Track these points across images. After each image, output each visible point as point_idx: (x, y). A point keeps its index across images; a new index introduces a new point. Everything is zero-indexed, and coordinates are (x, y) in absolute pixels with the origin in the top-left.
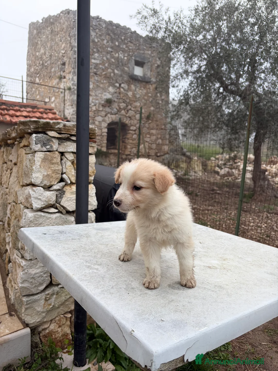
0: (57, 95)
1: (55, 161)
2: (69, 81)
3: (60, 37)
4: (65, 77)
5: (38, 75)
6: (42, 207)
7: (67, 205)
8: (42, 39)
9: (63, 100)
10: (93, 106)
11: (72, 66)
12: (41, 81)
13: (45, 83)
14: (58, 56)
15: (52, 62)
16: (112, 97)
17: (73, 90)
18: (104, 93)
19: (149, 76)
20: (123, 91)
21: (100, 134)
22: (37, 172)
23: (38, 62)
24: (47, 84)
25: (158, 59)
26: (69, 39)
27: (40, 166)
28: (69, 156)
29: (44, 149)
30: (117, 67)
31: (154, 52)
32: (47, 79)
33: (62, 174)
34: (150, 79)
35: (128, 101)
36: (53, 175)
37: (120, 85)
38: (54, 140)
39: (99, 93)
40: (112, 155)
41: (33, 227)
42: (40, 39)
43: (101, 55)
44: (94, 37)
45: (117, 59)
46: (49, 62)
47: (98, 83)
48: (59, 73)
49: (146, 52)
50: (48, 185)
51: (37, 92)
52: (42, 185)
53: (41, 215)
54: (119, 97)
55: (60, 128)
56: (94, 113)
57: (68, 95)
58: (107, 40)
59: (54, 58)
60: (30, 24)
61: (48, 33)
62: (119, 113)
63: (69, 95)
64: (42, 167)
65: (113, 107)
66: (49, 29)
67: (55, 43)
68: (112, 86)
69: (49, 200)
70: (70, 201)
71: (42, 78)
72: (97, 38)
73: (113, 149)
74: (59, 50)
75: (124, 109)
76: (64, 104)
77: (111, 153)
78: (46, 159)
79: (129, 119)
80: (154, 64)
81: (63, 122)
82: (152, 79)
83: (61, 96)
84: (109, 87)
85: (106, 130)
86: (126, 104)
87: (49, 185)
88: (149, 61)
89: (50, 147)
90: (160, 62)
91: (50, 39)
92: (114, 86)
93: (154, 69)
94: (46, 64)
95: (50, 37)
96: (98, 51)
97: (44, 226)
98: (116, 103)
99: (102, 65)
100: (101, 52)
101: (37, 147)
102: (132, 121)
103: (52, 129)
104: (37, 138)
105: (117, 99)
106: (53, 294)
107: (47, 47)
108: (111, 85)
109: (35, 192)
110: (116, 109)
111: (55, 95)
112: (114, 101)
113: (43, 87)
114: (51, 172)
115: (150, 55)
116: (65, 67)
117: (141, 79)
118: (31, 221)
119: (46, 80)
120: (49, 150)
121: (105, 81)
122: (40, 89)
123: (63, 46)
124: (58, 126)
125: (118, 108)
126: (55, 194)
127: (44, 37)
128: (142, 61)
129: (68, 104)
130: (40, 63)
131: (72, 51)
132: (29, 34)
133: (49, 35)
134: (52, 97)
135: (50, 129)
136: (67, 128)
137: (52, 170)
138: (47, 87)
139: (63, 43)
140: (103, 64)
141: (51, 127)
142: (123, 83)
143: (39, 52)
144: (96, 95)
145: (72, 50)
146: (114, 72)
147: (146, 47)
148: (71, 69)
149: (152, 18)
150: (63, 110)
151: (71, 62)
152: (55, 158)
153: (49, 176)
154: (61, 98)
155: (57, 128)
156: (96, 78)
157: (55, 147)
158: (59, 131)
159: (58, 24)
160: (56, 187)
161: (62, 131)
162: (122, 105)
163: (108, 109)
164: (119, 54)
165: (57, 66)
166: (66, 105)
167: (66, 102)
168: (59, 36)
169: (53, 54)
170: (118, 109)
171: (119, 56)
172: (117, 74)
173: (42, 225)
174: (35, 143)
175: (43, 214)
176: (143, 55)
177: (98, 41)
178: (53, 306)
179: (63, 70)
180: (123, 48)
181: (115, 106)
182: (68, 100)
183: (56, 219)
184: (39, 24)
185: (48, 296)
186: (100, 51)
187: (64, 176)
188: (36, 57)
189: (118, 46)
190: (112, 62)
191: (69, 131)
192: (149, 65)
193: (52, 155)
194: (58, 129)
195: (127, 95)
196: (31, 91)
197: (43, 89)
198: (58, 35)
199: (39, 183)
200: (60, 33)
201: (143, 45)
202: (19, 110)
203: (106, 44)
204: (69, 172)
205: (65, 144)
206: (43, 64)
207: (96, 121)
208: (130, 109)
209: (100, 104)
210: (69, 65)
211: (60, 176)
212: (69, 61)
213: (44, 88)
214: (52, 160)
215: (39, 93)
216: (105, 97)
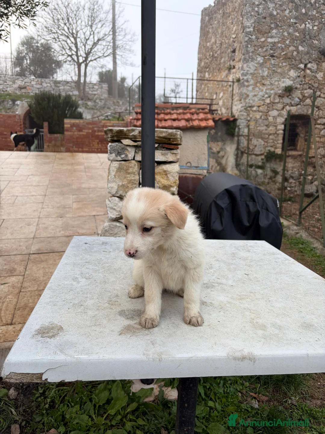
0: (225, 90)
1: (131, 171)
2: (238, 71)
3: (232, 18)
4: (234, 67)
5: (208, 70)
6: (116, 218)
8: (213, 26)
9: (231, 95)
10: (267, 98)
11: (243, 52)
12: (210, 76)
13: (214, 77)
14: (229, 43)
15: (222, 51)
16: (294, 83)
17: (242, 81)
18: (282, 80)
20: (310, 73)
21: (274, 132)
22: (112, 182)
23: (208, 54)
24: (216, 79)
26: (241, 19)
27: (115, 176)
29: (119, 158)
30: (302, 42)
32: (216, 72)
35: (316, 85)
36: (128, 185)
37: (306, 65)
38: (129, 149)
39: (276, 81)
40: (290, 158)
41: (109, 236)
42: (211, 27)
43: (281, 31)
44: (273, 10)
45: (303, 32)
46: (219, 52)
47: (274, 67)
48: (228, 64)
50: (124, 195)
51: (206, 89)
52: (118, 195)
53: (116, 226)
54: (303, 82)
55: (135, 136)
56: (268, 107)
57: (236, 88)
58: (289, 9)
59: (225, 46)
60: (202, 11)
61: (219, 17)
62: (301, 103)
63: (238, 88)
64: (117, 177)
65: (294, 96)
66: (221, 12)
67: (226, 28)
68: (294, 69)
71: (211, 72)
72: (276, 9)
73: (291, 150)
74: (230, 35)
75: (310, 97)
76: (233, 100)
77: (289, 156)
78: (121, 169)
79: (317, 109)
81: (138, 129)
83: (229, 91)
84: (290, 70)
85: (282, 127)
86: (314, 90)
89: (125, 156)
91: (221, 24)
92: (297, 68)
94: (216, 55)
95: (221, 21)
96: (277, 26)
97: (119, 236)
98: (299, 90)
99: (281, 44)
100: (281, 27)
101: (111, 156)
102: (321, 112)
103: (126, 137)
104: (111, 147)
105: (300, 85)
107: (218, 34)
108: (292, 68)
109: (110, 202)
110: (299, 98)
111: (223, 90)
112: (296, 88)
113: (212, 82)
114: (126, 182)
116: (235, 55)
118: (106, 231)
119: (215, 74)
120: (124, 159)
121: (284, 64)
122: (209, 85)
123: (234, 28)
124: (133, 133)
125: (301, 96)
127: (216, 22)
129: (236, 99)
130: (210, 55)
131: (243, 34)
132: (201, 22)
133: (220, 19)
134: (220, 93)
137: (128, 180)
138: (215, 82)
139: (234, 26)
140: (283, 41)
141: (125, 135)
142: (310, 62)
143: (210, 42)
144: (271, 84)
145: (243, 32)
146: (297, 50)
148: (241, 55)
150: (231, 106)
151: (242, 47)
152: (131, 167)
153: (125, 186)
154: (229, 92)
155: (131, 136)
156: (273, 62)
157: (130, 155)
158: (134, 139)
159: (230, 4)
161: (138, 138)
162: (307, 93)
163: (286, 100)
164: (306, 24)
165: (227, 55)
166: (234, 100)
167: (234, 97)
168: (230, 18)
169: (223, 41)
170: (301, 98)
171: (305, 26)
172: (302, 51)
173: (117, 235)
174: (110, 152)
175: (118, 224)
177: (278, 14)
179: (233, 59)
180: (312, 15)
181: (297, 95)
182: (236, 95)
184: (211, 8)
186: (280, 25)
188: (207, 48)
189: (306, 14)
190: (296, 36)
193: (127, 164)
194: (133, 137)
195: (316, 77)
196: (200, 89)
197: (211, 85)
198: (229, 16)
199: (114, 193)
200: (232, 13)
202: (170, 113)
203: (288, 15)
206: (213, 55)
207: (269, 116)
208: (320, 96)
209: (276, 94)
210: (239, 51)
212: (240, 46)
213: (213, 84)
214: (128, 169)
215: (208, 90)
216: (284, 85)
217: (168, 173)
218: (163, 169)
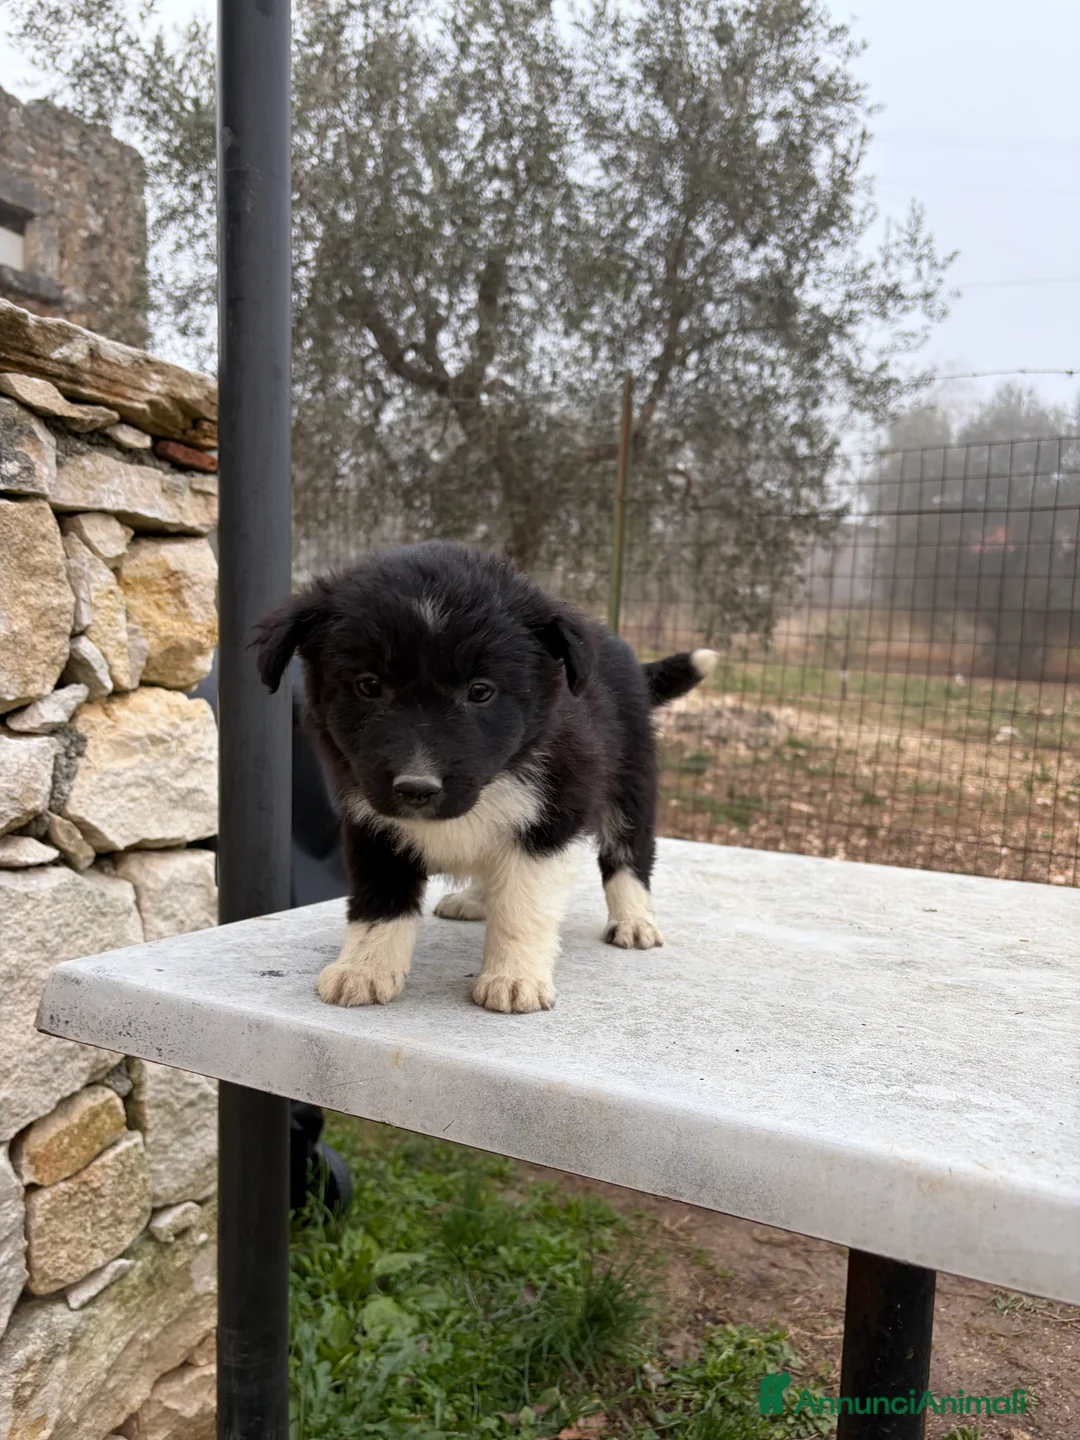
1: (47, 558)
7: (102, 815)
19: (56, 277)
25: (89, 208)
28: (103, 536)
31: (73, 176)
33: (75, 635)
34: (62, 288)
36: (35, 639)
38: (39, 432)
49: (36, 168)
50: (10, 698)
55: (72, 366)
69: (29, 789)
70: (113, 793)
80: (75, 227)
81: (87, 332)
82: (66, 292)
87: (18, 699)
88: (52, 212)
89: (23, 469)
90: (100, 220)
93: (77, 249)
103: (31, 360)
106: (51, 1356)
114: (27, 622)
115: (56, 187)
117: (16, 284)
120: (14, 487)
124: (65, 351)
126: (53, 752)
128: (18, 203)
135: (20, 357)
136: (105, 368)
137: (29, 607)
141: (30, 352)
147: (34, 145)
149: (81, 23)
152: (44, 537)
153: (20, 643)
155: (57, 361)
157: (42, 472)
158: (69, 382)
160: (52, 711)
161: (82, 384)
176: (23, 181)
178: (57, 1426)
183: (56, 901)
185: (28, 1377)
187: (86, 647)
191: (117, 389)
192: (52, 229)
194: (64, 370)
201: (20, 135)
204: (106, 628)
205: (85, 461)
211: (62, 645)
214: (32, 548)
217: (184, 581)
218: (162, 564)
